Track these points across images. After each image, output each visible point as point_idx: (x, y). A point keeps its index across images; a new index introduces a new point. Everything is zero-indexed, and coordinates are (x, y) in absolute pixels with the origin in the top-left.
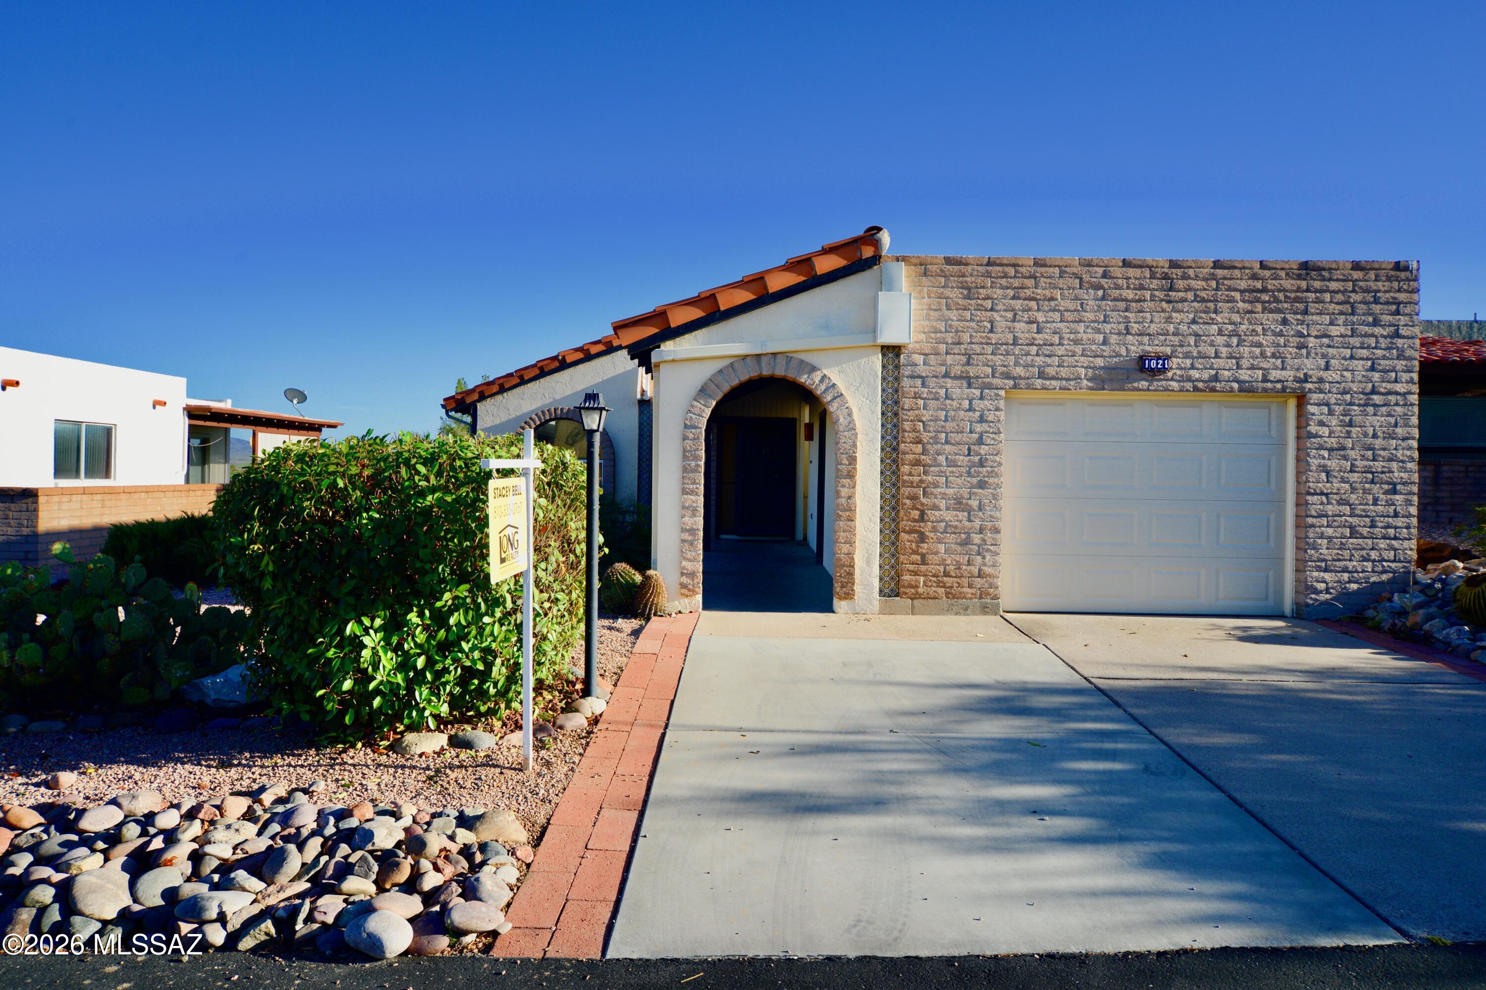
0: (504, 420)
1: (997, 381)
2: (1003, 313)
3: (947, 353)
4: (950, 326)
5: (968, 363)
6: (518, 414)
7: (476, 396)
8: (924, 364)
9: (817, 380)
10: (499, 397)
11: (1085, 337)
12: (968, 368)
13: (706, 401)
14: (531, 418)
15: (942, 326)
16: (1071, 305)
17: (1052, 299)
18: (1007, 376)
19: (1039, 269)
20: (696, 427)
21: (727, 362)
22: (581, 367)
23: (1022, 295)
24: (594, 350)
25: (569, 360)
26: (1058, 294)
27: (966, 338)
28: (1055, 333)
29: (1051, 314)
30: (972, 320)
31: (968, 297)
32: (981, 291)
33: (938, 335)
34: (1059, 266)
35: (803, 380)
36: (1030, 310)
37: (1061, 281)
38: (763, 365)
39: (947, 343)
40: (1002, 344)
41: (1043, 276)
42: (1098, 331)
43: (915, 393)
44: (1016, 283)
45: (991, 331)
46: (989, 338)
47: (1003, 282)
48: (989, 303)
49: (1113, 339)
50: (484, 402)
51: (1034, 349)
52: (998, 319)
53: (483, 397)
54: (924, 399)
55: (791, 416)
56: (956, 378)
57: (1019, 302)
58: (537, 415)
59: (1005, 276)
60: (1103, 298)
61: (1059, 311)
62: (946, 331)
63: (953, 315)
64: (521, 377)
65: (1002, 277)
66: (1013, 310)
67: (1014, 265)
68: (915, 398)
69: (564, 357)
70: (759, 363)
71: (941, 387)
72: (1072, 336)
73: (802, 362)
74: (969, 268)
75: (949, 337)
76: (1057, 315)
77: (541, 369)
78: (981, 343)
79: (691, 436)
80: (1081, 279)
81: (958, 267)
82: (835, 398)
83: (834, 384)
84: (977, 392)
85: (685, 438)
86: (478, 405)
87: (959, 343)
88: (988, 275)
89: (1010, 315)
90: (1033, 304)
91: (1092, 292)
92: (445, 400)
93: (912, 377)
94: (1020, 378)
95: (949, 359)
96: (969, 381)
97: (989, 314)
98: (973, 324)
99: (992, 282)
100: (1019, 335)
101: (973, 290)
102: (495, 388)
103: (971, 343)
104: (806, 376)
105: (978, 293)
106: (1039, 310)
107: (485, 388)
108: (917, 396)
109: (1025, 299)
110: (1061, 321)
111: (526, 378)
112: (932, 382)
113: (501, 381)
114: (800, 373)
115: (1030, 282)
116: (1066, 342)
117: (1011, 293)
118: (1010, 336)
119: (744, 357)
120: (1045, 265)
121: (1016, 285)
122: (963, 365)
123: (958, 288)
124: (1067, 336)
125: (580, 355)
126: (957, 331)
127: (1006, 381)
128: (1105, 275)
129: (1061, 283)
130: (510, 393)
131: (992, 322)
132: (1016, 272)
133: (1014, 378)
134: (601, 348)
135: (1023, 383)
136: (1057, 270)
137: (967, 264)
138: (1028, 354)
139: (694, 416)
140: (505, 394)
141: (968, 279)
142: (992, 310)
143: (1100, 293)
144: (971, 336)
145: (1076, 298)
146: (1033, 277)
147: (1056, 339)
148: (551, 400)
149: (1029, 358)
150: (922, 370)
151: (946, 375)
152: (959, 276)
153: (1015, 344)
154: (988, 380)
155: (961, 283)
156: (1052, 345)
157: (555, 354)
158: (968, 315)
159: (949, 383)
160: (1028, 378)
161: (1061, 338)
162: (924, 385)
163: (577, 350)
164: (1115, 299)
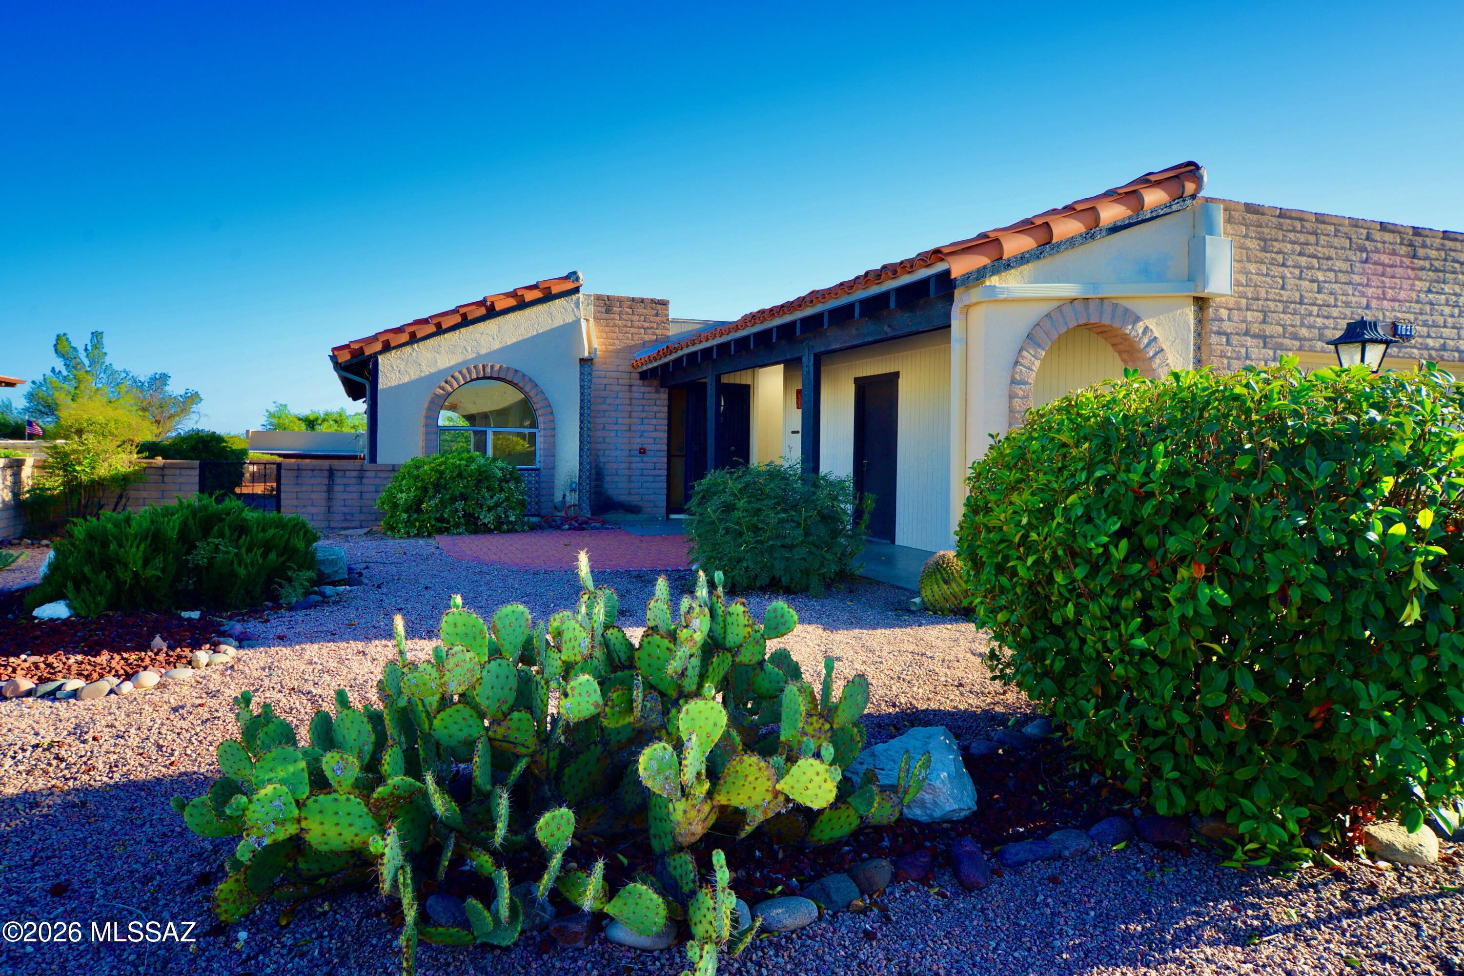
0: (413, 377)
1: (1287, 342)
2: (1292, 270)
3: (1248, 309)
4: (1251, 280)
5: (1264, 321)
6: (432, 371)
7: (378, 346)
8: (1229, 320)
9: (1140, 331)
10: (408, 349)
11: (1354, 299)
12: (1264, 326)
13: (1036, 352)
14: (453, 377)
15: (1243, 279)
16: (1345, 266)
17: (1329, 258)
18: (1295, 337)
19: (1320, 226)
20: (1026, 383)
21: (1056, 304)
22: (511, 316)
23: (1307, 252)
24: (530, 296)
25: (499, 307)
26: (1333, 253)
27: (1263, 294)
28: (1331, 293)
29: (1328, 273)
30: (1267, 275)
31: (1264, 250)
32: (1275, 243)
33: (1241, 288)
34: (1334, 224)
35: (1128, 332)
36: (1312, 268)
37: (1336, 240)
38: (1091, 311)
39: (1247, 298)
40: (1291, 303)
41: (1322, 234)
42: (1363, 295)
43: (1222, 351)
44: (1302, 238)
45: (1283, 288)
46: (1281, 296)
47: (1292, 236)
48: (1280, 258)
49: (1374, 304)
50: (388, 355)
51: (1315, 309)
52: (1288, 275)
53: (387, 348)
54: (1229, 358)
55: (743, 382)
56: (1254, 336)
57: (1305, 258)
58: (460, 372)
59: (1294, 230)
60: (1366, 261)
61: (1334, 271)
62: (1247, 285)
63: (1252, 268)
64: (439, 325)
65: (1291, 231)
66: (1300, 267)
67: (1301, 220)
68: (1221, 357)
69: (492, 303)
70: (1087, 308)
71: (1242, 346)
72: (1344, 298)
73: (1126, 310)
74: (1266, 218)
75: (1250, 293)
76: (1331, 275)
77: (464, 316)
78: (1275, 300)
79: (1021, 393)
80: (1350, 239)
81: (1255, 217)
82: (1156, 354)
83: (1155, 338)
84: (1271, 353)
85: (1012, 397)
86: (380, 358)
87: (1258, 299)
88: (1280, 227)
89: (1297, 272)
90: (1315, 261)
91: (1358, 254)
92: (334, 349)
93: (1219, 333)
94: (1305, 339)
95: (1250, 315)
96: (1264, 339)
97: (1281, 269)
98: (1268, 279)
99: (1284, 236)
100: (1303, 293)
101: (1269, 243)
102: (405, 337)
103: (1267, 299)
104: (1130, 327)
105: (1273, 246)
106: (1319, 269)
107: (389, 336)
108: (1223, 355)
109: (1309, 256)
110: (1336, 282)
111: (444, 326)
112: (1235, 340)
113: (412, 329)
114: (1125, 323)
115: (1312, 239)
116: (1339, 304)
117: (1298, 248)
118: (1297, 295)
119: (1073, 300)
120: (1324, 222)
121: (1302, 240)
122: (1261, 323)
123: (1256, 238)
124: (1340, 297)
125: (512, 302)
126: (1256, 286)
127: (1294, 342)
128: (1368, 238)
129: (1336, 242)
130: (421, 344)
131: (1283, 278)
132: (1302, 226)
133: (1300, 339)
134: (536, 294)
135: (1307, 344)
136: (1332, 228)
137: (1263, 214)
138: (1310, 315)
139: (1024, 370)
140: (416, 346)
141: (1265, 230)
142: (1283, 265)
143: (1364, 255)
144: (1267, 292)
145: (1347, 260)
146: (1314, 233)
147: (1332, 301)
148: (474, 355)
149: (1312, 319)
150: (1228, 327)
151: (1247, 333)
152: (1257, 226)
153: (1301, 303)
154: (1280, 340)
155: (1259, 233)
156: (1328, 306)
157: (481, 299)
158: (1264, 268)
159: (1249, 342)
160: (1311, 340)
161: (1336, 300)
162: (1228, 343)
163: (508, 295)
164: (1375, 263)
